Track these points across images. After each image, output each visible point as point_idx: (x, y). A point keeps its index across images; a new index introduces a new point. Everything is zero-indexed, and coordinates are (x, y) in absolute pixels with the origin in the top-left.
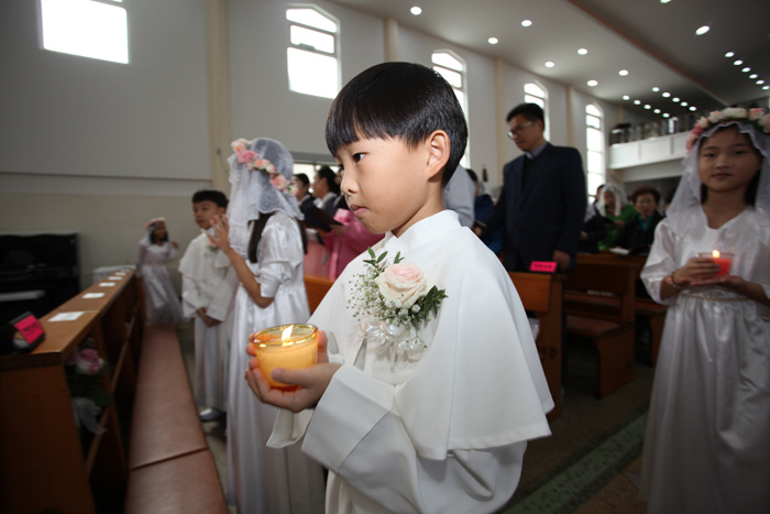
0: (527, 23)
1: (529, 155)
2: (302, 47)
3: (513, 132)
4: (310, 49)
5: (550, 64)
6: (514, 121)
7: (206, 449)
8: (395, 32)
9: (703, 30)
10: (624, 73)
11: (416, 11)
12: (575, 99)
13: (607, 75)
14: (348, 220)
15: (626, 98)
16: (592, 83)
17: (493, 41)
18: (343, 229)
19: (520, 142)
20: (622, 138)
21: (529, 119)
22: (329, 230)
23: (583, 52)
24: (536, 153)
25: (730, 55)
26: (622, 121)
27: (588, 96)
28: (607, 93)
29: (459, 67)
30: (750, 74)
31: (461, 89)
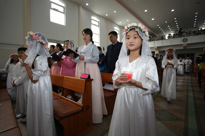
0: (115, 12)
1: (113, 44)
2: (54, 9)
4: (57, 10)
5: (120, 23)
6: (110, 35)
7: (18, 127)
8: (81, 9)
9: (153, 19)
11: (87, 4)
14: (65, 58)
17: (107, 15)
18: (64, 61)
19: (111, 40)
21: (114, 35)
22: (60, 61)
23: (128, 20)
24: (115, 44)
25: (158, 25)
29: (98, 20)
30: (162, 30)
31: (98, 26)
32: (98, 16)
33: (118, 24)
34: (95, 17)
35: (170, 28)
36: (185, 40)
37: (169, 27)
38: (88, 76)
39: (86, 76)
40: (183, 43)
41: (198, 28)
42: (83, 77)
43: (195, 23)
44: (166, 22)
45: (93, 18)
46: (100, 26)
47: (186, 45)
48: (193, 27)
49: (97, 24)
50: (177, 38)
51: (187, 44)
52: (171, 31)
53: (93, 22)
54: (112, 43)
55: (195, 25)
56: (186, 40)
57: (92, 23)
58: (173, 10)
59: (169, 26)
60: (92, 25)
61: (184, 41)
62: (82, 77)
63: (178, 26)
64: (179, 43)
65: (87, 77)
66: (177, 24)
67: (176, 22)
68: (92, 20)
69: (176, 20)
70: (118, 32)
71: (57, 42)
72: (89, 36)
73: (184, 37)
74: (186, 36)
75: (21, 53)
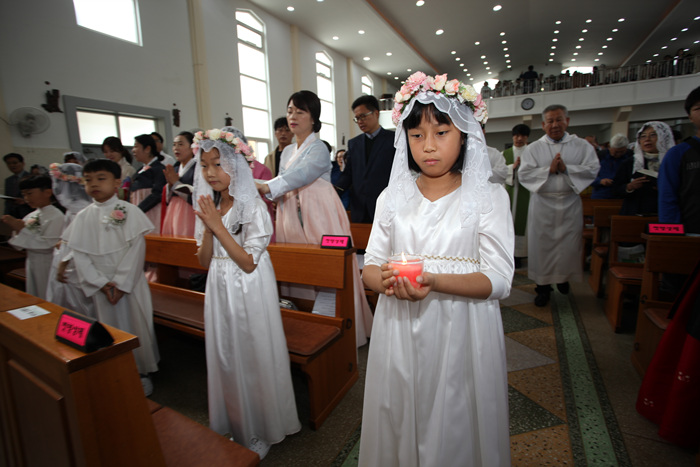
1: (369, 136)
3: (358, 118)
5: (336, 38)
6: (358, 108)
9: (440, 32)
10: (389, 54)
12: (354, 70)
13: (377, 54)
15: (389, 74)
16: (366, 59)
17: (291, 9)
20: (387, 106)
21: (370, 109)
23: (361, 32)
24: (374, 135)
25: (454, 53)
26: (387, 92)
27: (363, 69)
28: (375, 68)
29: (259, 27)
30: (464, 68)
31: (261, 50)
32: (262, 12)
33: (328, 42)
34: (247, 15)
35: (486, 63)
36: (528, 105)
37: (484, 60)
38: (346, 240)
39: (342, 241)
40: (522, 112)
41: (558, 65)
42: (330, 244)
43: (553, 51)
44: (477, 43)
45: (241, 16)
46: (270, 48)
47: (530, 118)
48: (548, 63)
49: (257, 40)
50: (505, 95)
51: (534, 116)
52: (489, 71)
53: (242, 33)
54: (362, 132)
55: (552, 57)
56: (530, 103)
57: (240, 36)
58: (497, 8)
59: (483, 57)
60: (240, 45)
61: (526, 106)
62: (325, 244)
63: (508, 59)
64: (512, 112)
65: (345, 245)
66: (506, 52)
67: (505, 46)
68: (239, 27)
69: (503, 38)
70: (327, 72)
71: (117, 111)
72: (306, 115)
73: (525, 93)
74: (531, 92)
75: (100, 179)
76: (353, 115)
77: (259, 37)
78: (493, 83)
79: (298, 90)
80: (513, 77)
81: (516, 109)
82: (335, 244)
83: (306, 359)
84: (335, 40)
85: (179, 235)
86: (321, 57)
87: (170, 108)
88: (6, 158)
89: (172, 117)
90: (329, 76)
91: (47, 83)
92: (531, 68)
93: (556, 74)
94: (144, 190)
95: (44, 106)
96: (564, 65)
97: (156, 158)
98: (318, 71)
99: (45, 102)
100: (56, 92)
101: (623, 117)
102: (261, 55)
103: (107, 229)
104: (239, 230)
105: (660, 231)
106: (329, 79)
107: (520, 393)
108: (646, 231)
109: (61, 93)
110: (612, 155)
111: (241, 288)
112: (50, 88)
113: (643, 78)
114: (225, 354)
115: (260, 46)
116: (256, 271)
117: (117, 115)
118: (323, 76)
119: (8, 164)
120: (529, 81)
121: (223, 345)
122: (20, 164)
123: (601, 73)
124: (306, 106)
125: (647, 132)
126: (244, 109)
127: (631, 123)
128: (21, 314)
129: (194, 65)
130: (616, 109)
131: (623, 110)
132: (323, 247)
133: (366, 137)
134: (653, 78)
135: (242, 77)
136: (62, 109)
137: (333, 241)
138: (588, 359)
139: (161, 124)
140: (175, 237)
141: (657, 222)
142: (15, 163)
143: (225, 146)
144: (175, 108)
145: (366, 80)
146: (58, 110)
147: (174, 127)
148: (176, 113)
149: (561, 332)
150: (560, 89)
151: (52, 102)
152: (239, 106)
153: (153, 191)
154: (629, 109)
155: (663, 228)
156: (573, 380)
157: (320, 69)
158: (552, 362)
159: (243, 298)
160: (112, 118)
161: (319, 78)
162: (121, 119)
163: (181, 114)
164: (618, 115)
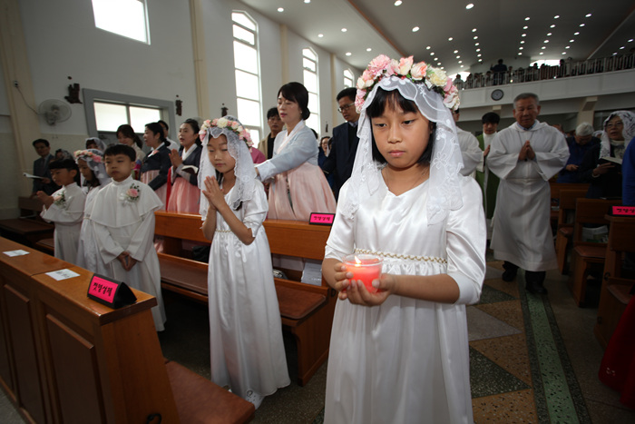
1: (352, 124)
3: (342, 108)
6: (342, 100)
9: (416, 29)
10: (369, 50)
12: (337, 64)
13: (358, 50)
16: (348, 54)
17: (281, 10)
19: (347, 115)
23: (344, 30)
25: (428, 48)
27: (345, 64)
28: (356, 62)
29: (253, 27)
30: (438, 62)
31: (254, 46)
32: (254, 12)
33: (314, 39)
34: (242, 16)
35: (458, 57)
36: (497, 95)
37: (457, 54)
38: (332, 217)
40: (492, 102)
41: (527, 58)
42: (317, 221)
43: (522, 45)
44: (451, 39)
45: (237, 17)
46: (261, 45)
47: (499, 108)
48: (517, 57)
49: (250, 38)
50: (476, 87)
51: (503, 106)
52: (461, 64)
53: (237, 32)
54: (346, 121)
55: (521, 51)
56: (500, 94)
57: (235, 35)
58: (470, 6)
59: (456, 52)
60: (235, 43)
61: (496, 97)
62: (313, 220)
63: (479, 53)
64: (482, 103)
66: (478, 47)
67: (476, 41)
68: (234, 26)
69: (475, 34)
70: (312, 66)
71: (128, 102)
72: (294, 106)
73: (495, 84)
74: (501, 84)
75: (119, 162)
76: (338, 106)
77: (252, 35)
78: (464, 76)
79: (287, 83)
80: (483, 70)
81: (486, 99)
82: (322, 221)
83: (296, 322)
84: (320, 37)
85: (182, 211)
86: (307, 52)
87: (174, 99)
88: (35, 143)
89: (175, 107)
90: (314, 70)
91: (70, 78)
92: (501, 61)
93: (525, 67)
94: (153, 172)
95: (66, 98)
96: (532, 58)
97: (163, 144)
98: (305, 66)
99: (67, 95)
100: (77, 86)
101: (589, 106)
102: (253, 52)
103: (123, 205)
104: (240, 206)
105: (623, 213)
106: (315, 73)
107: (488, 360)
108: (610, 212)
109: (81, 87)
110: (578, 142)
111: (241, 258)
112: (72, 82)
113: (609, 70)
114: (225, 315)
115: (253, 43)
116: (254, 243)
117: (128, 106)
118: (309, 70)
119: (37, 148)
120: (499, 73)
121: (224, 308)
122: (46, 148)
123: (568, 66)
124: (294, 98)
125: (614, 121)
126: (238, 100)
127: (596, 112)
128: (57, 276)
129: (195, 61)
130: (582, 99)
131: (588, 100)
132: (311, 224)
133: (349, 125)
134: (618, 69)
135: (236, 71)
136: (81, 101)
137: (320, 218)
138: (553, 330)
139: (166, 114)
140: (179, 213)
141: (621, 205)
142: (42, 147)
143: (231, 133)
144: (178, 99)
145: (348, 73)
146: (78, 102)
147: (177, 116)
148: (179, 104)
149: (527, 305)
150: (528, 80)
151: (74, 94)
152: (233, 97)
153: (160, 173)
154: (595, 99)
155: (627, 211)
156: (538, 349)
157: (306, 63)
158: (519, 332)
159: (243, 267)
160: (124, 108)
161: (305, 72)
162: (131, 108)
163: (182, 104)
164: (584, 104)
